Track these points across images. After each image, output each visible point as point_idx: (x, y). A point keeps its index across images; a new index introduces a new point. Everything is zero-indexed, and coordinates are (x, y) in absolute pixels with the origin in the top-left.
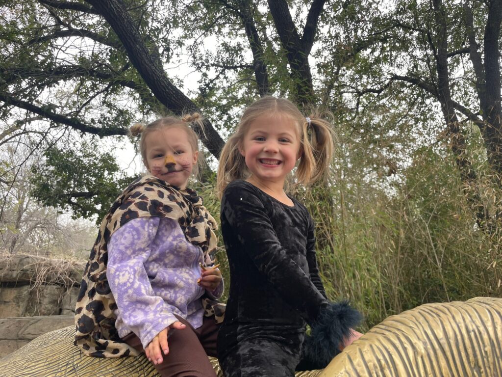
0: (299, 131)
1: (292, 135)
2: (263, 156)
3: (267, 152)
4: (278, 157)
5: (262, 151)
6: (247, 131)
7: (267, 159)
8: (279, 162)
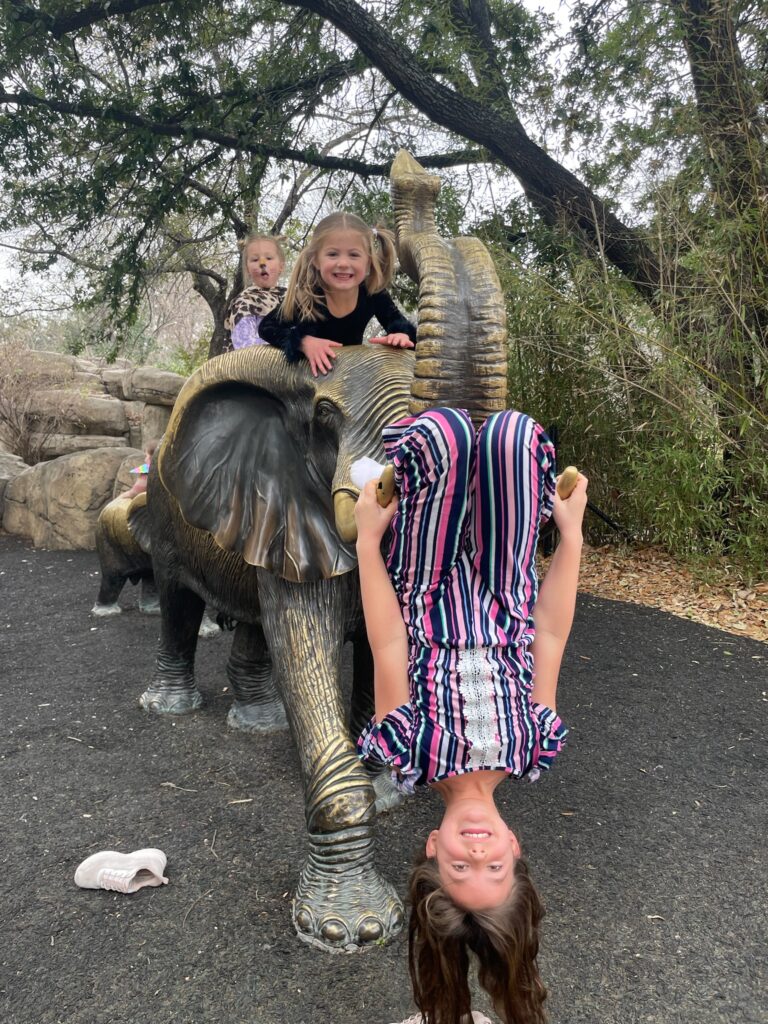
0: (366, 245)
1: (360, 250)
2: (337, 271)
3: (341, 268)
4: (350, 271)
5: (335, 266)
6: (321, 247)
7: (341, 274)
8: (351, 276)
